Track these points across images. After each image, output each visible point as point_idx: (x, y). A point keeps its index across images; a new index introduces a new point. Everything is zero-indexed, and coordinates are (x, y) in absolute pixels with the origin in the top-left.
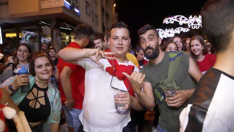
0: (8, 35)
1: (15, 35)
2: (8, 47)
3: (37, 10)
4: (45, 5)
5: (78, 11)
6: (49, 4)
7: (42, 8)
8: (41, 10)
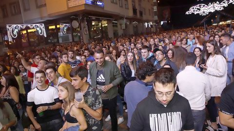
0: (50, 27)
1: (54, 27)
2: (51, 38)
3: (66, 9)
4: (71, 4)
5: (101, 4)
6: (74, 3)
7: (70, 7)
8: (69, 8)
